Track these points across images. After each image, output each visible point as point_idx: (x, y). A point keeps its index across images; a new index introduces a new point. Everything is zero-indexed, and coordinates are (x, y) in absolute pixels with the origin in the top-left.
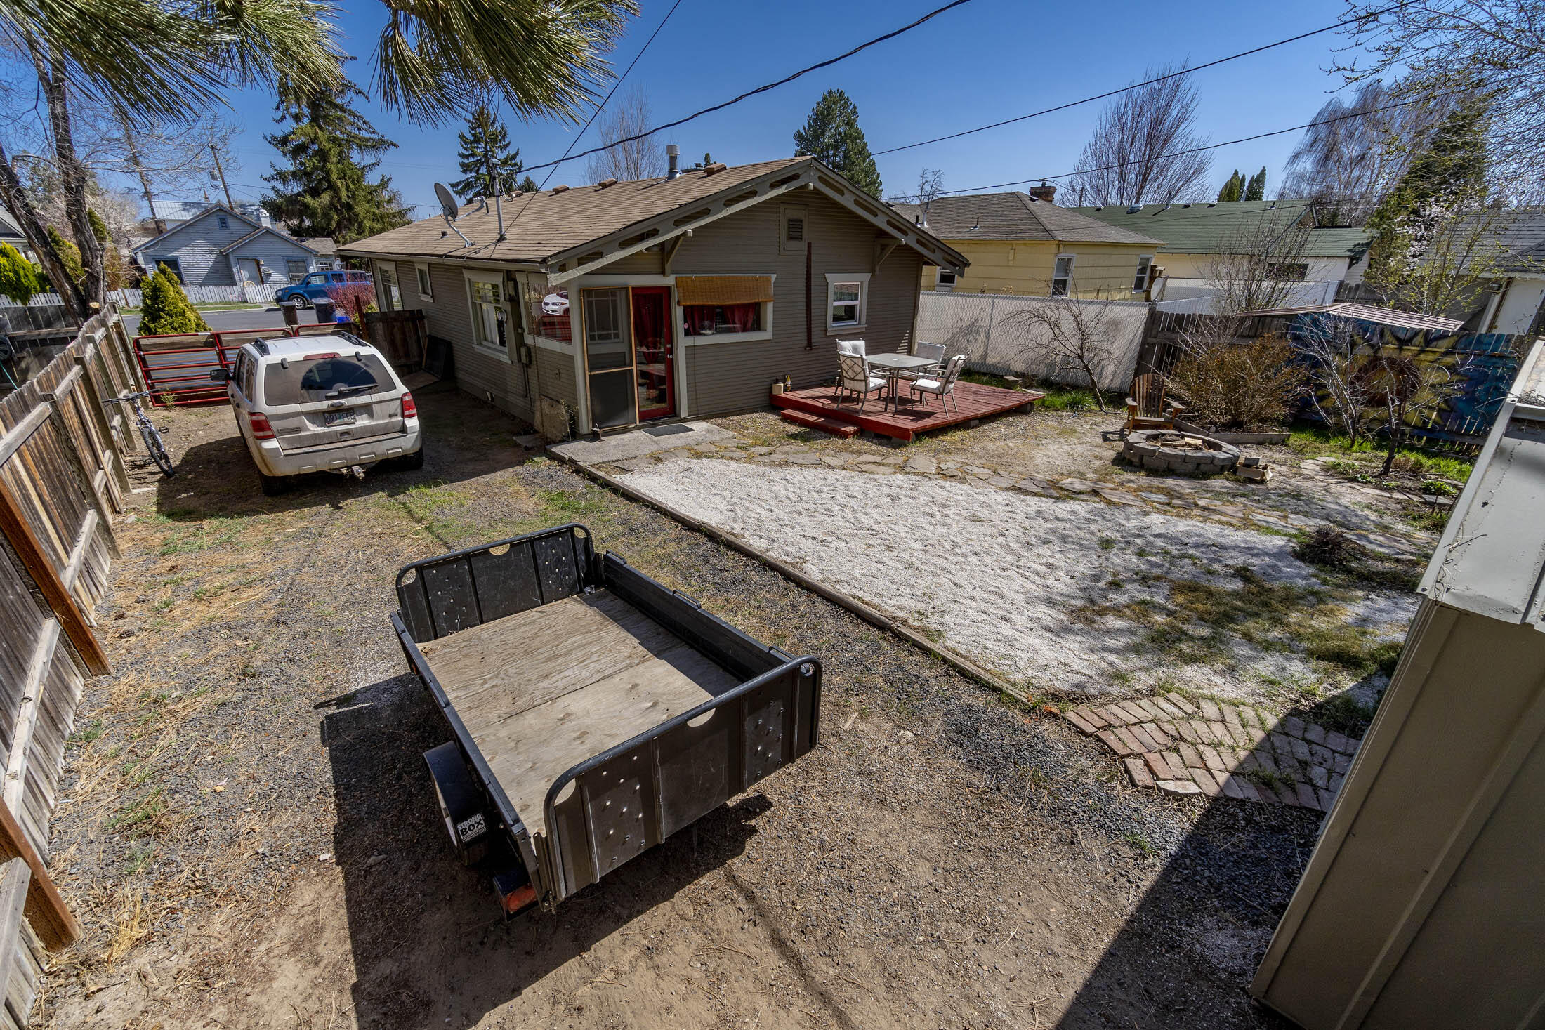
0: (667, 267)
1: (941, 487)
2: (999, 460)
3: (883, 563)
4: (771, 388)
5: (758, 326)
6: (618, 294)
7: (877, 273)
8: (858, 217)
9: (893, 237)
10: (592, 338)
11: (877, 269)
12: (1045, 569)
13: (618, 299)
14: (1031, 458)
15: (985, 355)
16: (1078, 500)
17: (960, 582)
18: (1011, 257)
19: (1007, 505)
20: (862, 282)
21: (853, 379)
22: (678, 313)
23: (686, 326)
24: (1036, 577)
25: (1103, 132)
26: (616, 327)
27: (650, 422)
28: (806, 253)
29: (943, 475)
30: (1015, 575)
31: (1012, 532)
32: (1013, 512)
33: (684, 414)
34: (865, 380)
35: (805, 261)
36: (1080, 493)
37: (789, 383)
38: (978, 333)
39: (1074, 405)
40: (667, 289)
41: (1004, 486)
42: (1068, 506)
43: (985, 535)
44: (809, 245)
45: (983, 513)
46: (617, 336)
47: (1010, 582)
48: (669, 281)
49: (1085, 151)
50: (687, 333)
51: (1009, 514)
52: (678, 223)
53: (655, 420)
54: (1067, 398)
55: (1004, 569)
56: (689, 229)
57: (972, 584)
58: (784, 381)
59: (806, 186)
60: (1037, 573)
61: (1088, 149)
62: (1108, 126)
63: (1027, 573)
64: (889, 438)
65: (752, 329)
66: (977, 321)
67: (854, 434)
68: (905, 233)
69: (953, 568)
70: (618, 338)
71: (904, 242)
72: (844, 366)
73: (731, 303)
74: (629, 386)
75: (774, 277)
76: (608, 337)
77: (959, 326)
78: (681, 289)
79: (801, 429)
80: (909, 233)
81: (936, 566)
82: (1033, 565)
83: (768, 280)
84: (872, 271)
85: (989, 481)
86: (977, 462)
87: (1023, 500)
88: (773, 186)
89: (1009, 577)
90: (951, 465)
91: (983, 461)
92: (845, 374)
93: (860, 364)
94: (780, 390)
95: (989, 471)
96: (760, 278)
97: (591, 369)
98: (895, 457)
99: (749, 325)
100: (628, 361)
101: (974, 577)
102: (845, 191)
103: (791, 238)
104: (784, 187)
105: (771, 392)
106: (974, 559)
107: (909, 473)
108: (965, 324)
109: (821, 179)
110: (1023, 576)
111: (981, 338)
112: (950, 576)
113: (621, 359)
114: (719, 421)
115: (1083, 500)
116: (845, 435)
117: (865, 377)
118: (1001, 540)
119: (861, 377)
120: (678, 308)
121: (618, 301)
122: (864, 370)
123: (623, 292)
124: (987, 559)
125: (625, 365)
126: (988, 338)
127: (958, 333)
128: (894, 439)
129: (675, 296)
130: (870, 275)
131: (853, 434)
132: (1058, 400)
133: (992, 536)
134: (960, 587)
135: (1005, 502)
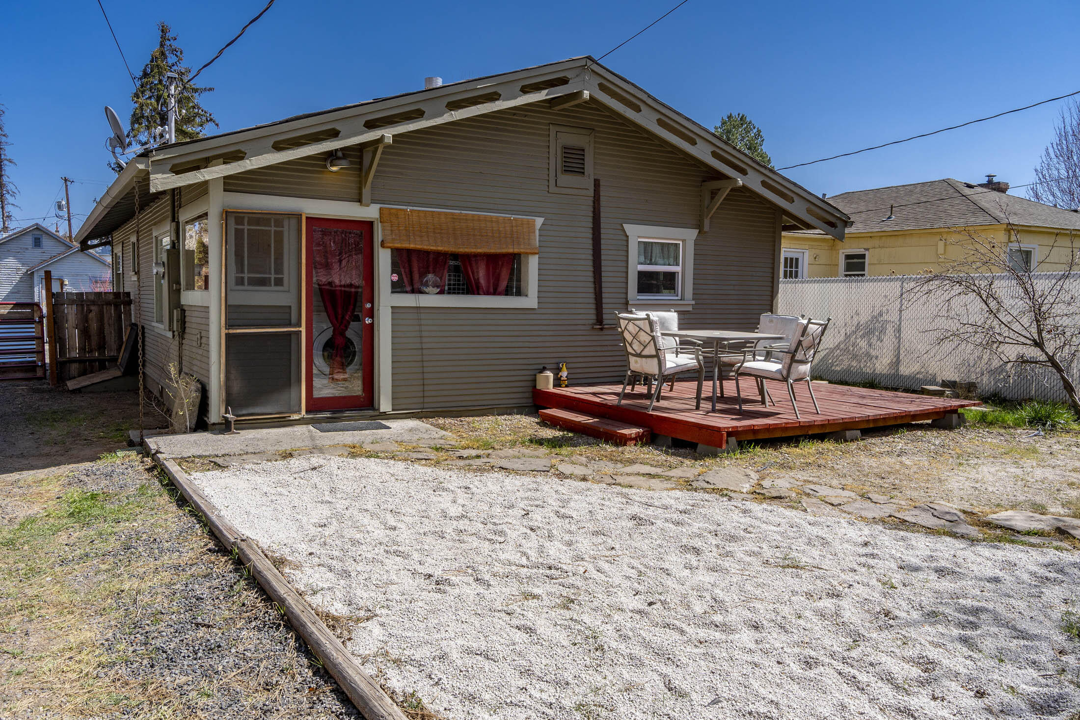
0: (366, 192)
1: (745, 512)
2: (879, 481)
3: (530, 630)
4: (535, 380)
5: (515, 289)
6: (286, 223)
7: (706, 228)
8: (664, 143)
9: (727, 178)
10: (240, 282)
11: (707, 222)
12: (915, 672)
13: (286, 228)
14: (940, 481)
15: (897, 362)
16: (1023, 543)
17: (685, 686)
18: (941, 249)
19: (866, 544)
20: (684, 241)
21: (639, 355)
22: (383, 260)
23: (395, 278)
24: (887, 689)
25: (1069, 129)
26: (279, 270)
27: (328, 415)
28: (591, 192)
29: (759, 495)
30: (830, 678)
31: (859, 590)
32: (873, 556)
33: (385, 406)
34: (657, 356)
35: (590, 202)
36: (1029, 533)
37: (564, 374)
38: (883, 331)
39: (1037, 421)
40: (368, 226)
41: (870, 515)
42: (999, 553)
43: (794, 593)
44: (597, 184)
45: (809, 556)
46: (279, 282)
47: (814, 695)
48: (370, 212)
49: (1048, 154)
50: (397, 288)
51: (863, 560)
52: (371, 125)
53: (334, 412)
54: (1025, 413)
55: (809, 663)
56: (388, 134)
57: (712, 689)
58: (557, 370)
59: (579, 94)
60: (889, 679)
61: (1051, 151)
62: (1075, 123)
63: (863, 677)
64: (693, 446)
65: (507, 292)
66: (881, 314)
67: (638, 439)
68: (743, 172)
69: (684, 652)
70: (282, 285)
71: (741, 183)
72: (627, 335)
73: (467, 250)
74: (294, 357)
75: (539, 221)
76: (263, 282)
77: (855, 322)
78: (388, 225)
79: (558, 434)
80: (749, 170)
81: (646, 644)
82: (884, 658)
83: (531, 225)
84: (699, 226)
85: (846, 508)
86: (835, 482)
87: (903, 539)
88: (525, 90)
89: (816, 684)
90: (782, 483)
91: (849, 481)
92: (630, 350)
93: (648, 330)
94: (547, 382)
95: (853, 494)
96: (515, 219)
97: (229, 326)
98: (688, 468)
99: (503, 285)
100: (294, 319)
101: (725, 676)
102: (642, 107)
103: (567, 170)
104: (545, 92)
105: (535, 386)
106: (746, 637)
107: (696, 490)
108: (864, 318)
109: (602, 87)
110: (853, 681)
111: (889, 340)
112: (669, 670)
113: (284, 315)
114: (441, 421)
115: (1032, 545)
116: (622, 441)
117: (657, 350)
118: (827, 604)
119: (650, 350)
120: (382, 251)
121: (286, 234)
122: (653, 338)
123: (293, 222)
124: (775, 639)
125: (290, 325)
126: (899, 338)
127: (854, 332)
128: (700, 447)
129: (379, 235)
130: (696, 232)
131: (635, 439)
132: (1010, 418)
133: (809, 595)
134: (682, 695)
135: (860, 540)
